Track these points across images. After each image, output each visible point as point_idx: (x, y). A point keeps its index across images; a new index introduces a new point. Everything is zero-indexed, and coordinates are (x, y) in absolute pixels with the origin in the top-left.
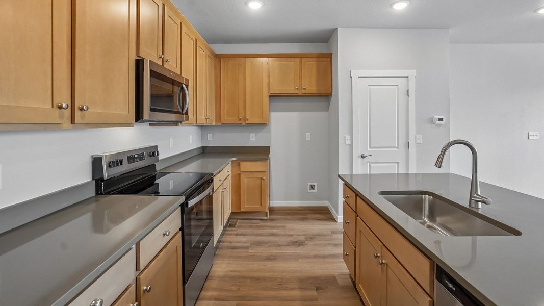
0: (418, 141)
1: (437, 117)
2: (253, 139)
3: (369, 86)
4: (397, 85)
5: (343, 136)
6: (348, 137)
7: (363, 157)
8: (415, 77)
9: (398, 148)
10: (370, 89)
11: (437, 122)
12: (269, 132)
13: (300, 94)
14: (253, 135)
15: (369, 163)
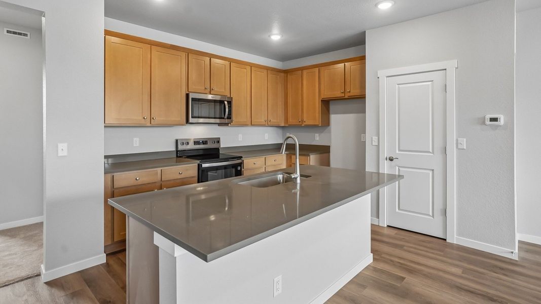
0: (460, 147)
1: (489, 116)
2: (317, 139)
3: (398, 84)
4: (432, 81)
5: (370, 138)
6: (375, 138)
7: (391, 160)
8: (457, 68)
9: (433, 153)
10: (399, 87)
11: (488, 122)
12: (330, 132)
13: (346, 97)
14: (317, 135)
15: (399, 167)
